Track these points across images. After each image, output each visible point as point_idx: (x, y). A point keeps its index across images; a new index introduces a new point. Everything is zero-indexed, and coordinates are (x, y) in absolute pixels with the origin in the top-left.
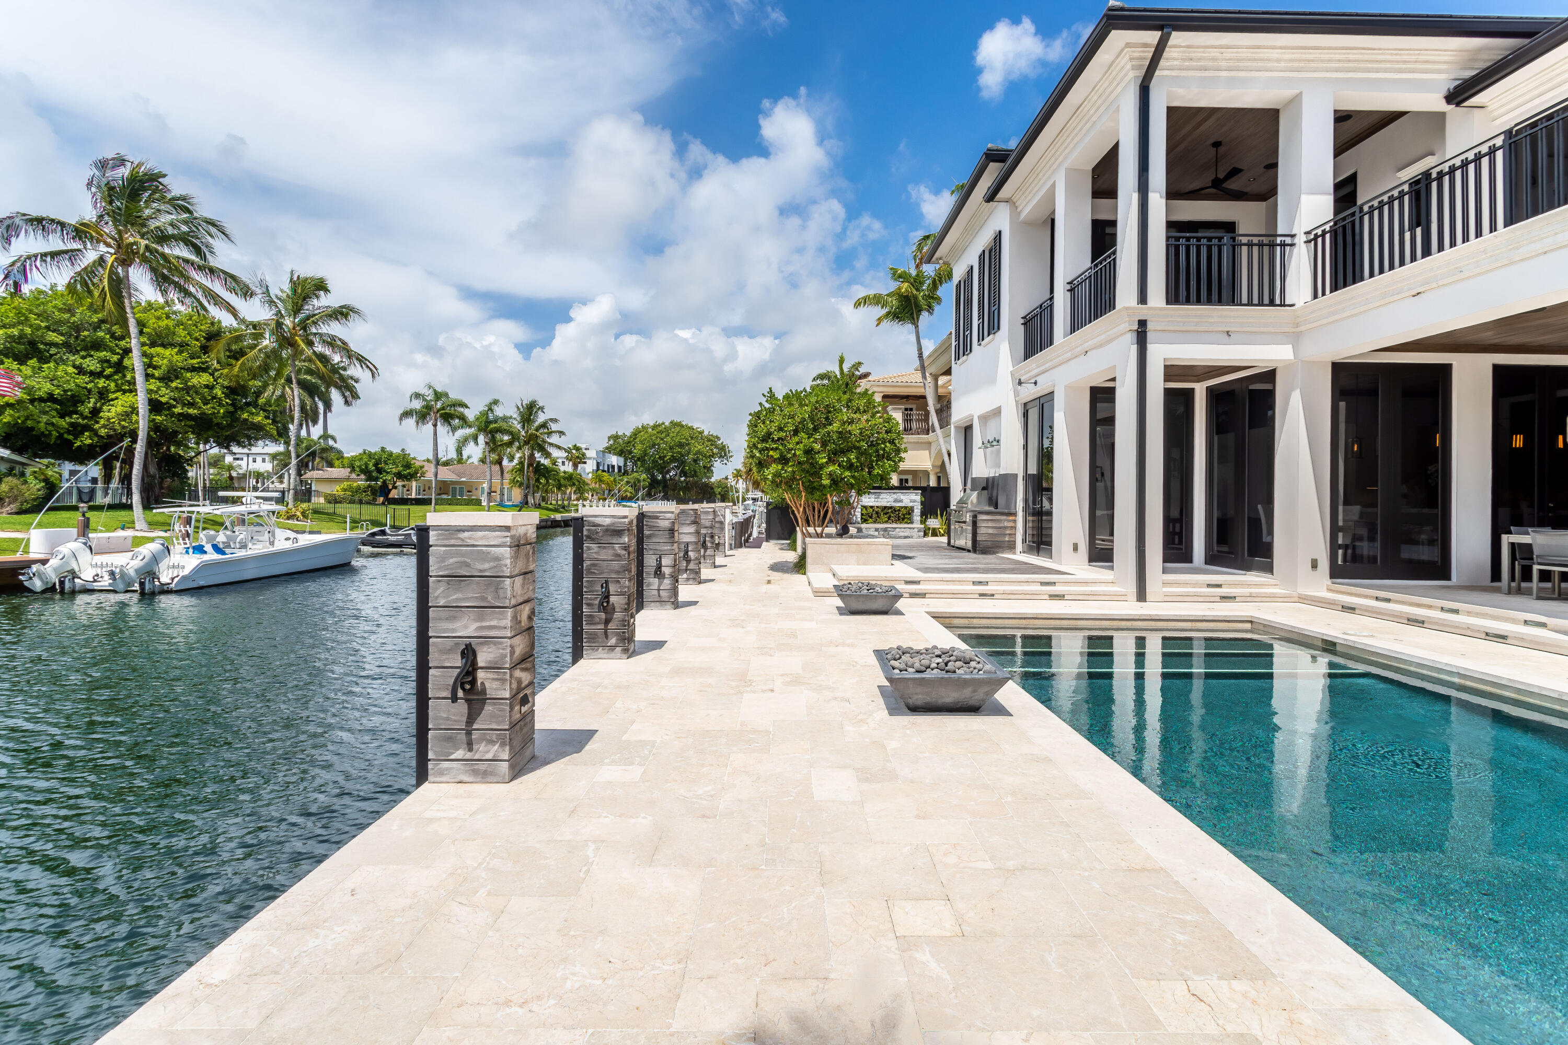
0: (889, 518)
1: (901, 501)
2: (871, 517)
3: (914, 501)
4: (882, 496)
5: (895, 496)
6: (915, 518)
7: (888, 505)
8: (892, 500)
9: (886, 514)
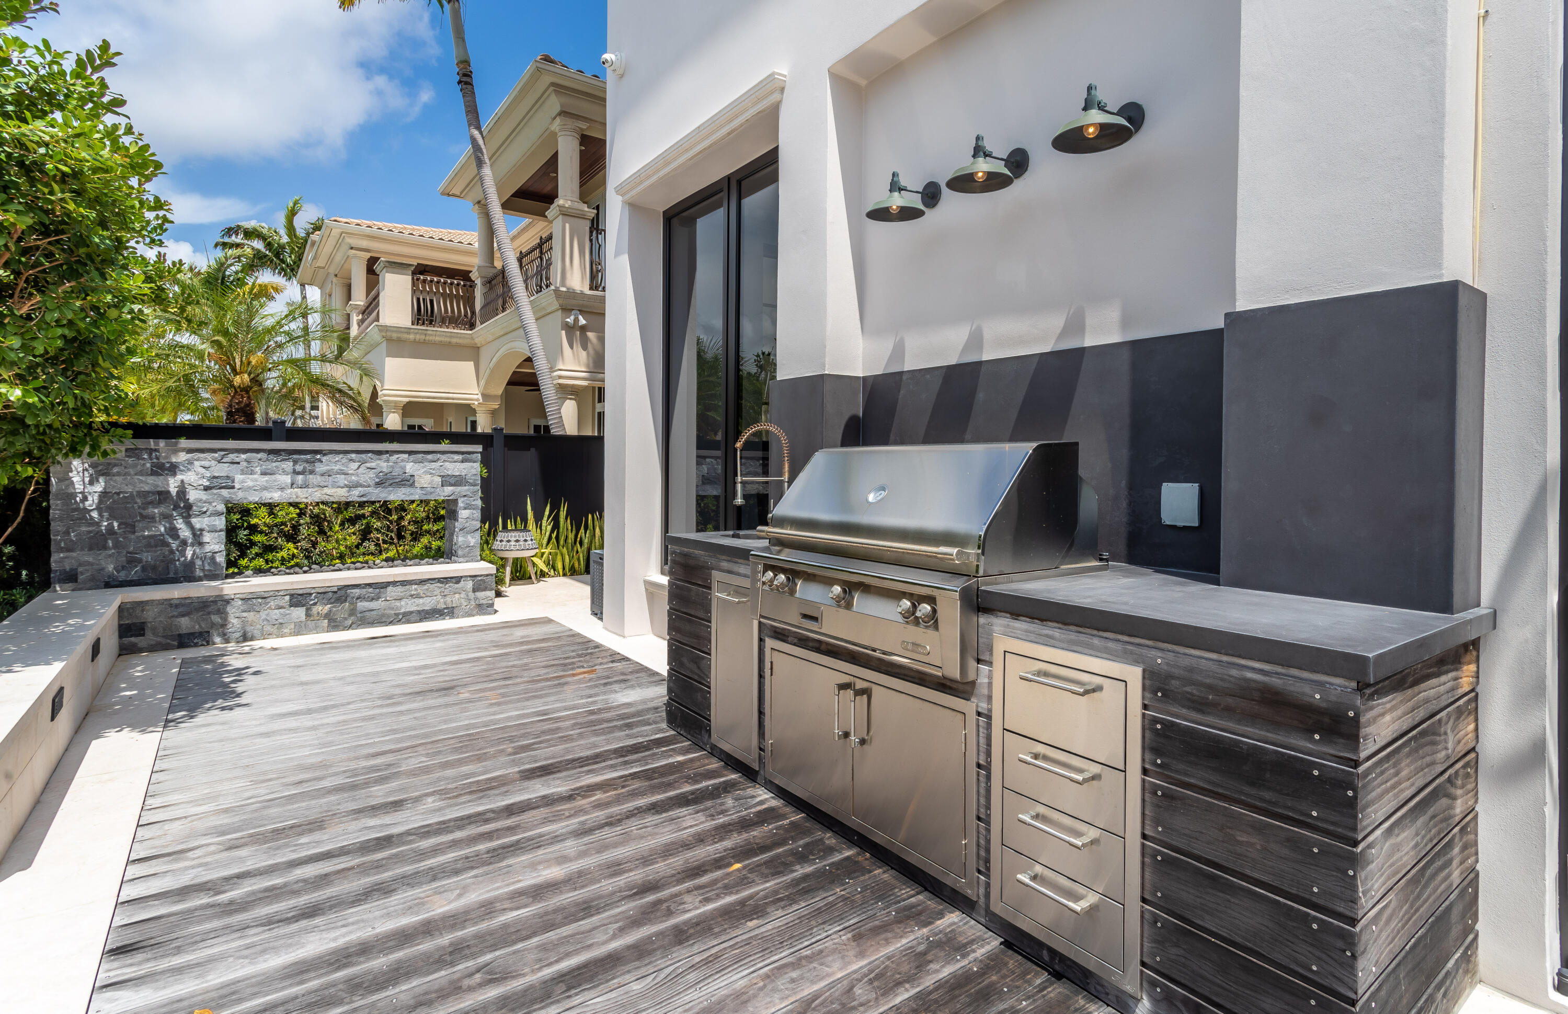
0: (365, 534)
1: (408, 481)
2: (292, 537)
3: (459, 481)
4: (328, 463)
5: (383, 465)
6: (460, 539)
7: (355, 495)
8: (368, 477)
9: (353, 521)
